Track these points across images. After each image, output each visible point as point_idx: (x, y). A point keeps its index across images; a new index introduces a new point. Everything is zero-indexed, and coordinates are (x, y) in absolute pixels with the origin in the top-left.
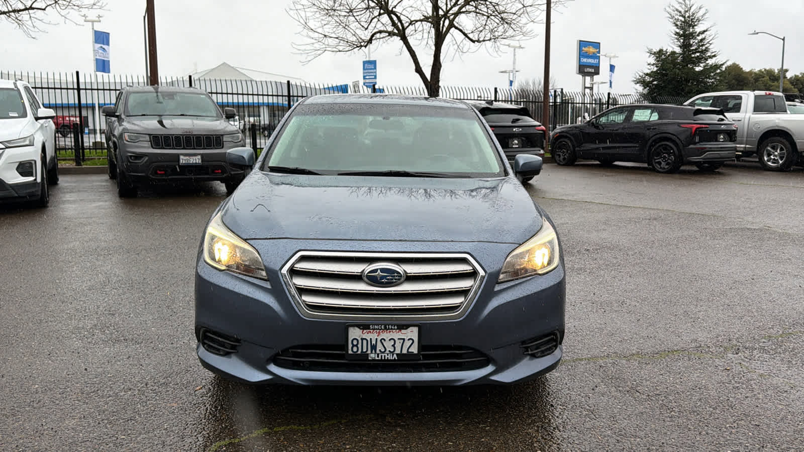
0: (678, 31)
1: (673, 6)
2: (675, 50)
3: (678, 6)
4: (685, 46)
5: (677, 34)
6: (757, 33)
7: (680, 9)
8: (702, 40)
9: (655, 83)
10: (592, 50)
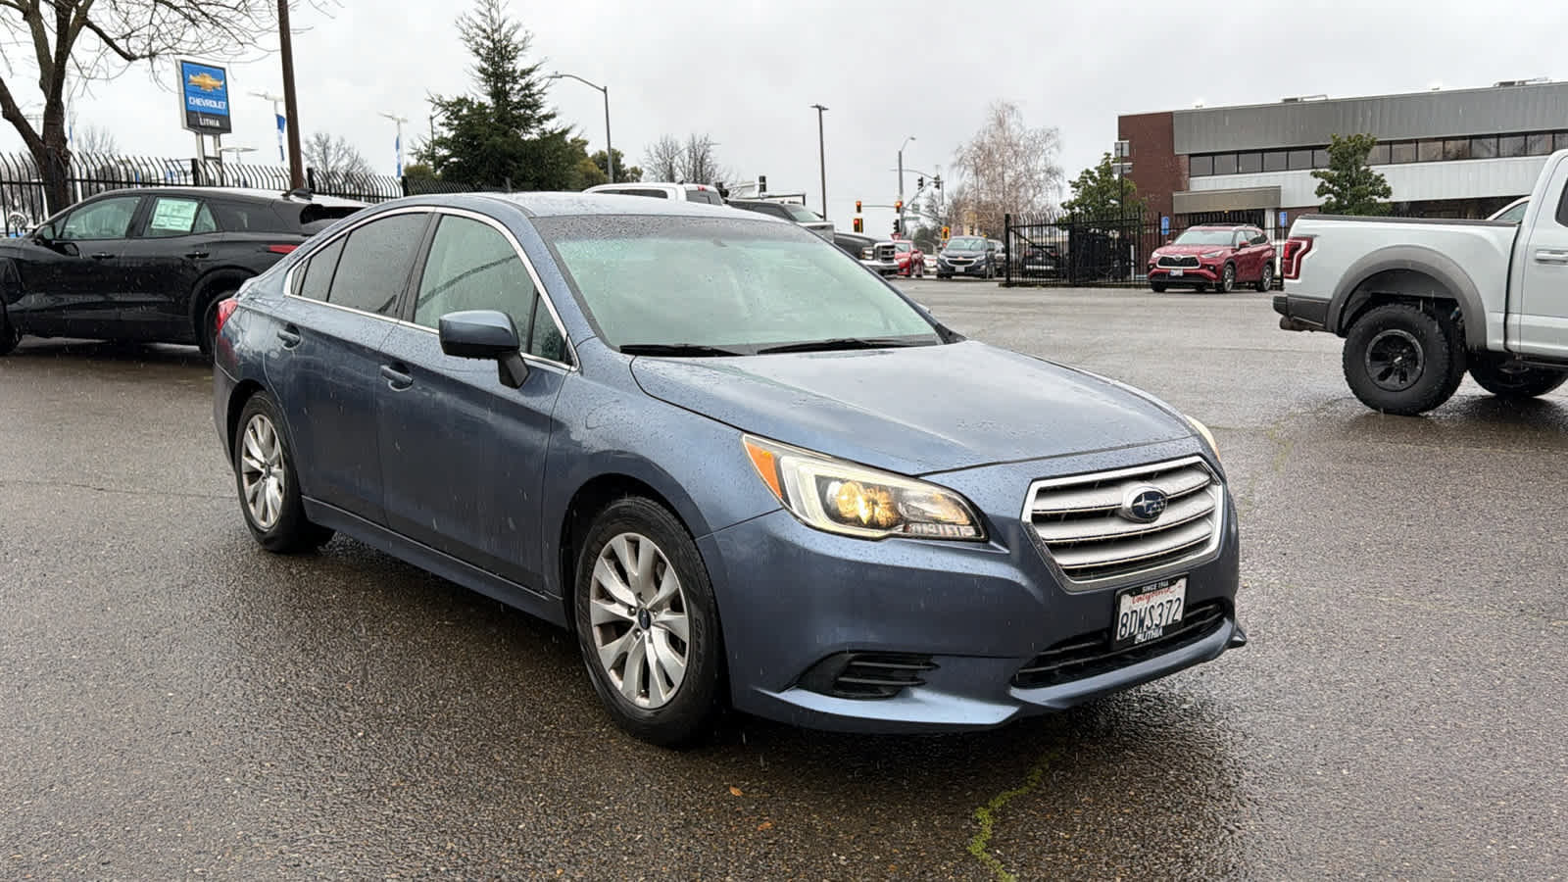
0: (485, 66)
1: (470, 19)
2: (482, 101)
3: (479, 20)
4: (499, 95)
5: (483, 71)
6: (561, 77)
7: (484, 26)
8: (528, 86)
9: (452, 160)
10: (209, 81)
